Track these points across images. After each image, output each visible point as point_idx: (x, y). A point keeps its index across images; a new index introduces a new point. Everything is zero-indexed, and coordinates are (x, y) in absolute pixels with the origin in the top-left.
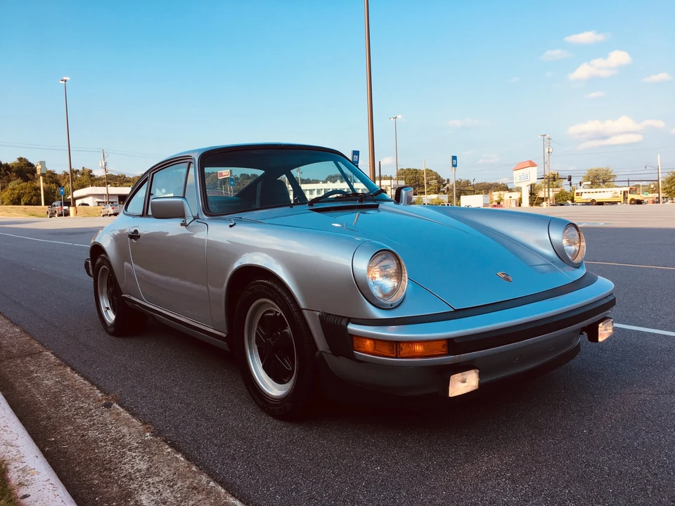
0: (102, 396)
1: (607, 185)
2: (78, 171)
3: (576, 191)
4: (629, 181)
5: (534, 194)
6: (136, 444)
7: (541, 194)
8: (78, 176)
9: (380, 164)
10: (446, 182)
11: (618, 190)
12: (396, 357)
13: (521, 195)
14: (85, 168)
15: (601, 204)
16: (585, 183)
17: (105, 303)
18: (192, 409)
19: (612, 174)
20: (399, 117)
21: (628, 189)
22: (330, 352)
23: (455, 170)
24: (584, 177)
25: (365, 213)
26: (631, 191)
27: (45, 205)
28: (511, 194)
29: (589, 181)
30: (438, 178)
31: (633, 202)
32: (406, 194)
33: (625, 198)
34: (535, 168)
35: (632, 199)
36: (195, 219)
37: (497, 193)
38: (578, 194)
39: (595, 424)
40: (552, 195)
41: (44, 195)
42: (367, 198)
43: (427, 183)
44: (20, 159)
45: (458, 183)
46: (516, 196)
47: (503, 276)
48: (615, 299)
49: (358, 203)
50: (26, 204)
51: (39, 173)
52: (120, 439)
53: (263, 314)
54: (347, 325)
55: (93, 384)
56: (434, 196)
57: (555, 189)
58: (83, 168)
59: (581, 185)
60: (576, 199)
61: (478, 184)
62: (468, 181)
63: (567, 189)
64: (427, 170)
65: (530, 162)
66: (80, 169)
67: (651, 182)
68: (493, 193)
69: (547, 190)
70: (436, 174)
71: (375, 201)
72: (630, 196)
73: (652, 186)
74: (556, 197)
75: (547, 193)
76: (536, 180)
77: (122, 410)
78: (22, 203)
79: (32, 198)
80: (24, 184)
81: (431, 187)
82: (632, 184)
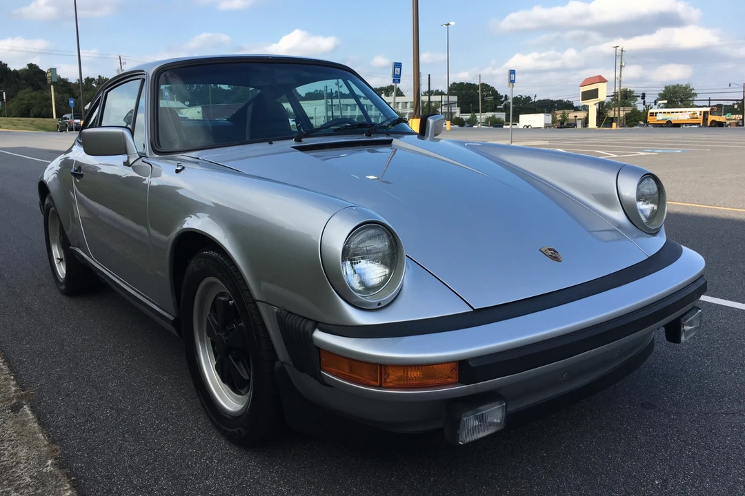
0: (16, 391)
1: (685, 105)
2: (94, 79)
3: (651, 111)
4: (710, 100)
5: (602, 113)
6: (28, 479)
7: (611, 114)
8: (94, 85)
9: (429, 78)
10: (503, 99)
11: (698, 110)
12: (380, 387)
13: (588, 115)
14: (102, 76)
15: (677, 125)
16: (660, 102)
17: (57, 252)
18: (123, 420)
19: (693, 92)
20: (452, 23)
21: (708, 109)
22: (292, 364)
23: (513, 86)
24: (660, 94)
25: (373, 152)
26: (712, 113)
27: (57, 117)
28: (576, 114)
29: (665, 100)
30: (495, 93)
31: (713, 124)
32: (434, 123)
33: (705, 119)
34: (605, 84)
35: (713, 121)
36: (141, 157)
37: (561, 112)
38: (652, 114)
39: (671, 468)
40: (622, 114)
41: (56, 106)
42: (378, 130)
43: (482, 100)
44: (31, 66)
45: (516, 100)
46: (581, 115)
47: (550, 252)
48: (705, 284)
49: (364, 138)
50: (36, 116)
51: (49, 82)
52: (12, 467)
53: (216, 297)
54: (313, 331)
55: (12, 369)
56: (490, 114)
57: (626, 108)
58: (99, 76)
59: (655, 104)
60: (650, 119)
61: (539, 101)
62: (529, 97)
63: (640, 108)
64: (482, 85)
65: (600, 77)
66: (96, 78)
67: (735, 102)
68: (557, 112)
69: (617, 109)
70: (493, 89)
71: (388, 135)
72: (711, 118)
73: (736, 107)
74: (627, 117)
75: (617, 113)
76: (606, 98)
77: (31, 416)
78: (32, 114)
79: (42, 109)
80: (34, 94)
81: (486, 104)
82: (713, 103)
